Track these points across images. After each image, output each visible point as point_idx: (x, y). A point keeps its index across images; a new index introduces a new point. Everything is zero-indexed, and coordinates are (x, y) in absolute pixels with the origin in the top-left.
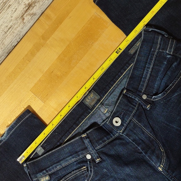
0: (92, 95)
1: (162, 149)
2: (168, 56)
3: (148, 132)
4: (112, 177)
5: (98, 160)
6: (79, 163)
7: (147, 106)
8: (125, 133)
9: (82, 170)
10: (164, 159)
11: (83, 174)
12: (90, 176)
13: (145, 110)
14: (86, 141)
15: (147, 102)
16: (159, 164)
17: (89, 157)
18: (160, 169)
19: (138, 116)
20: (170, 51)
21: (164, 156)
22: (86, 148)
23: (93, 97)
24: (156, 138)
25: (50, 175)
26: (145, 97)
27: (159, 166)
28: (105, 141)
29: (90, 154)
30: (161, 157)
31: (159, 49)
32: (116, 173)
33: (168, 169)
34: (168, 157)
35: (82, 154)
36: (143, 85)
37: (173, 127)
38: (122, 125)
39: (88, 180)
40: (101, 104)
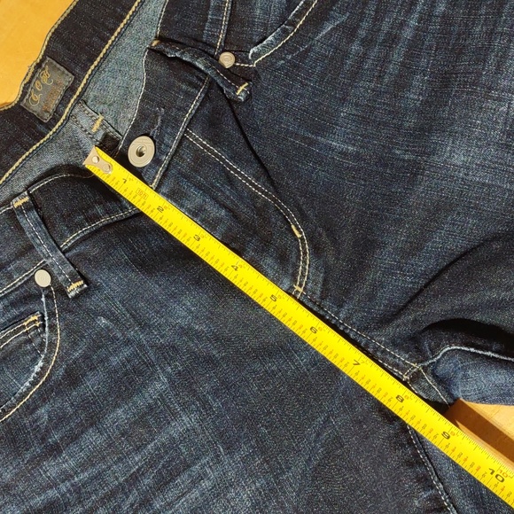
0: (45, 76)
1: (298, 229)
3: (246, 179)
4: (128, 342)
5: (74, 289)
6: (13, 304)
7: (237, 89)
9: (24, 327)
10: (305, 262)
11: (30, 341)
12: (52, 345)
13: (231, 102)
14: (29, 222)
15: (235, 75)
16: (287, 282)
17: (43, 279)
19: (211, 124)
21: (305, 253)
22: (31, 248)
23: (49, 80)
24: (276, 191)
26: (227, 60)
27: (290, 290)
28: (98, 218)
29: (45, 268)
30: (294, 259)
32: (144, 326)
33: (322, 298)
35: (20, 270)
36: (217, 23)
37: (331, 149)
39: (47, 361)
40: (77, 102)
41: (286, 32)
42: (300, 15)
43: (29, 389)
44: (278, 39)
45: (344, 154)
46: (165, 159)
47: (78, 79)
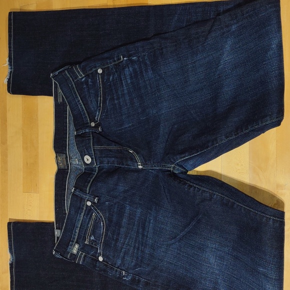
0: (59, 158)
2: (83, 80)
4: (115, 204)
5: (96, 200)
6: (88, 215)
8: (98, 164)
11: (96, 220)
12: (101, 217)
13: (100, 133)
15: (96, 126)
16: (136, 164)
18: (140, 167)
19: (98, 142)
20: (81, 76)
24: (122, 146)
25: (77, 242)
26: (93, 124)
27: (138, 165)
28: (90, 181)
29: (88, 201)
31: (73, 81)
32: (116, 197)
33: (145, 162)
34: (138, 153)
36: (86, 117)
37: (126, 128)
38: (92, 159)
39: (103, 221)
41: (100, 109)
43: (103, 231)
44: (99, 112)
45: (130, 127)
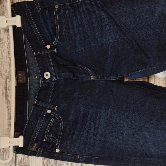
1: (84, 67)
3: (69, 66)
7: (55, 51)
9: (52, 122)
10: (90, 72)
14: (40, 104)
17: (49, 112)
21: (89, 70)
22: (43, 108)
23: (21, 75)
30: (88, 72)
35: (44, 114)
40: (29, 75)
42: (57, 31)
46: (53, 73)
47: (26, 71)
